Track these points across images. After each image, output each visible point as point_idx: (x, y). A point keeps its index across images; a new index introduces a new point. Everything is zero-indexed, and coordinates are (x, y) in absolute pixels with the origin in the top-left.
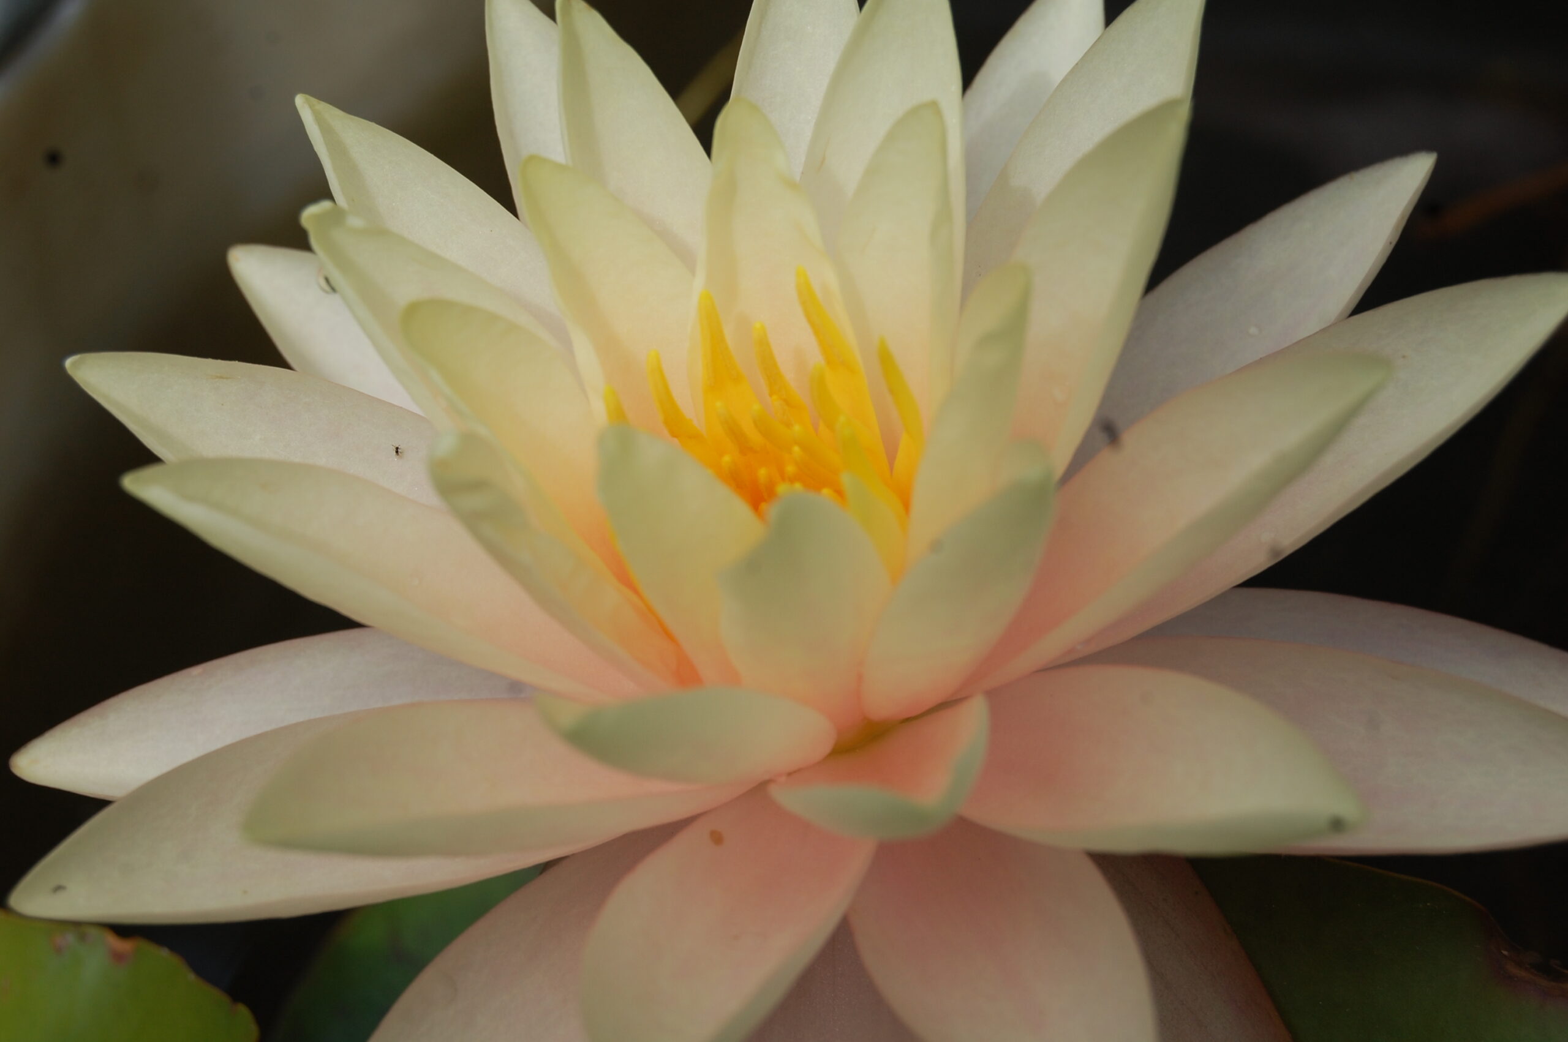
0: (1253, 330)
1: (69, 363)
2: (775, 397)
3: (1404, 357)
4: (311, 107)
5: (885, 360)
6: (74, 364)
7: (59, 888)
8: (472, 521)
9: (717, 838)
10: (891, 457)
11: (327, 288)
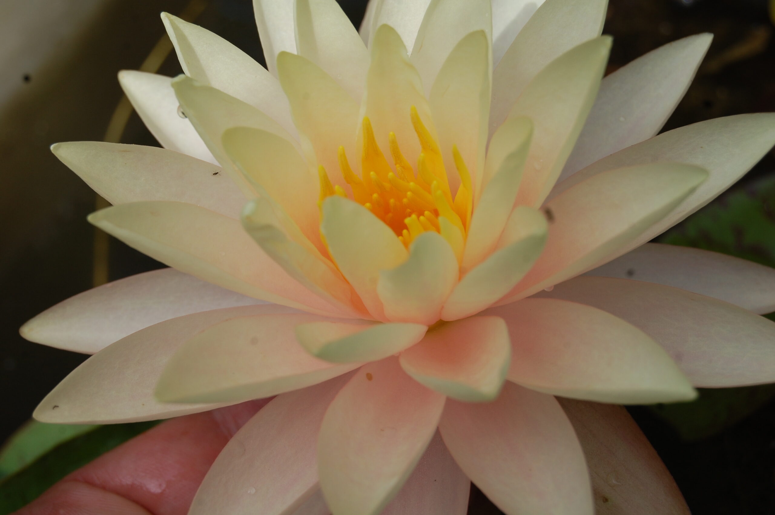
0: (622, 119)
1: (52, 147)
2: (398, 165)
3: (702, 147)
4: (169, 18)
5: (456, 156)
6: (54, 148)
7: (56, 407)
8: (262, 242)
9: (369, 377)
10: (454, 195)
11: (183, 116)
